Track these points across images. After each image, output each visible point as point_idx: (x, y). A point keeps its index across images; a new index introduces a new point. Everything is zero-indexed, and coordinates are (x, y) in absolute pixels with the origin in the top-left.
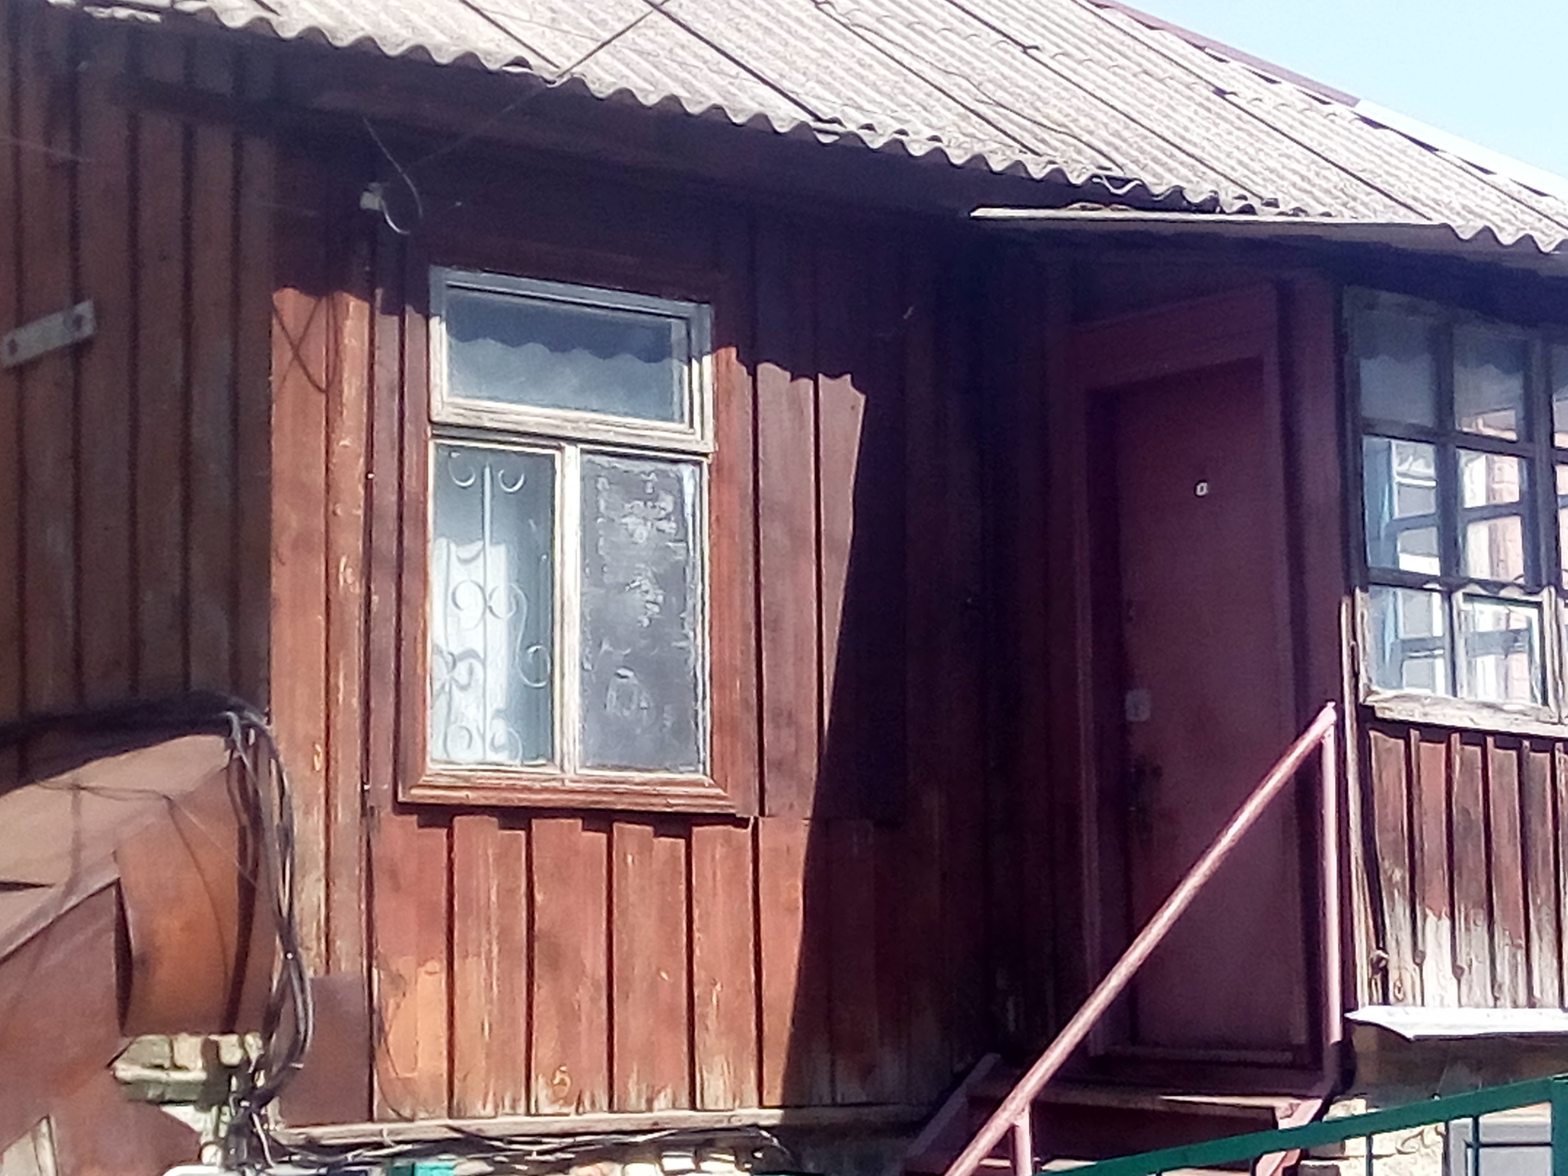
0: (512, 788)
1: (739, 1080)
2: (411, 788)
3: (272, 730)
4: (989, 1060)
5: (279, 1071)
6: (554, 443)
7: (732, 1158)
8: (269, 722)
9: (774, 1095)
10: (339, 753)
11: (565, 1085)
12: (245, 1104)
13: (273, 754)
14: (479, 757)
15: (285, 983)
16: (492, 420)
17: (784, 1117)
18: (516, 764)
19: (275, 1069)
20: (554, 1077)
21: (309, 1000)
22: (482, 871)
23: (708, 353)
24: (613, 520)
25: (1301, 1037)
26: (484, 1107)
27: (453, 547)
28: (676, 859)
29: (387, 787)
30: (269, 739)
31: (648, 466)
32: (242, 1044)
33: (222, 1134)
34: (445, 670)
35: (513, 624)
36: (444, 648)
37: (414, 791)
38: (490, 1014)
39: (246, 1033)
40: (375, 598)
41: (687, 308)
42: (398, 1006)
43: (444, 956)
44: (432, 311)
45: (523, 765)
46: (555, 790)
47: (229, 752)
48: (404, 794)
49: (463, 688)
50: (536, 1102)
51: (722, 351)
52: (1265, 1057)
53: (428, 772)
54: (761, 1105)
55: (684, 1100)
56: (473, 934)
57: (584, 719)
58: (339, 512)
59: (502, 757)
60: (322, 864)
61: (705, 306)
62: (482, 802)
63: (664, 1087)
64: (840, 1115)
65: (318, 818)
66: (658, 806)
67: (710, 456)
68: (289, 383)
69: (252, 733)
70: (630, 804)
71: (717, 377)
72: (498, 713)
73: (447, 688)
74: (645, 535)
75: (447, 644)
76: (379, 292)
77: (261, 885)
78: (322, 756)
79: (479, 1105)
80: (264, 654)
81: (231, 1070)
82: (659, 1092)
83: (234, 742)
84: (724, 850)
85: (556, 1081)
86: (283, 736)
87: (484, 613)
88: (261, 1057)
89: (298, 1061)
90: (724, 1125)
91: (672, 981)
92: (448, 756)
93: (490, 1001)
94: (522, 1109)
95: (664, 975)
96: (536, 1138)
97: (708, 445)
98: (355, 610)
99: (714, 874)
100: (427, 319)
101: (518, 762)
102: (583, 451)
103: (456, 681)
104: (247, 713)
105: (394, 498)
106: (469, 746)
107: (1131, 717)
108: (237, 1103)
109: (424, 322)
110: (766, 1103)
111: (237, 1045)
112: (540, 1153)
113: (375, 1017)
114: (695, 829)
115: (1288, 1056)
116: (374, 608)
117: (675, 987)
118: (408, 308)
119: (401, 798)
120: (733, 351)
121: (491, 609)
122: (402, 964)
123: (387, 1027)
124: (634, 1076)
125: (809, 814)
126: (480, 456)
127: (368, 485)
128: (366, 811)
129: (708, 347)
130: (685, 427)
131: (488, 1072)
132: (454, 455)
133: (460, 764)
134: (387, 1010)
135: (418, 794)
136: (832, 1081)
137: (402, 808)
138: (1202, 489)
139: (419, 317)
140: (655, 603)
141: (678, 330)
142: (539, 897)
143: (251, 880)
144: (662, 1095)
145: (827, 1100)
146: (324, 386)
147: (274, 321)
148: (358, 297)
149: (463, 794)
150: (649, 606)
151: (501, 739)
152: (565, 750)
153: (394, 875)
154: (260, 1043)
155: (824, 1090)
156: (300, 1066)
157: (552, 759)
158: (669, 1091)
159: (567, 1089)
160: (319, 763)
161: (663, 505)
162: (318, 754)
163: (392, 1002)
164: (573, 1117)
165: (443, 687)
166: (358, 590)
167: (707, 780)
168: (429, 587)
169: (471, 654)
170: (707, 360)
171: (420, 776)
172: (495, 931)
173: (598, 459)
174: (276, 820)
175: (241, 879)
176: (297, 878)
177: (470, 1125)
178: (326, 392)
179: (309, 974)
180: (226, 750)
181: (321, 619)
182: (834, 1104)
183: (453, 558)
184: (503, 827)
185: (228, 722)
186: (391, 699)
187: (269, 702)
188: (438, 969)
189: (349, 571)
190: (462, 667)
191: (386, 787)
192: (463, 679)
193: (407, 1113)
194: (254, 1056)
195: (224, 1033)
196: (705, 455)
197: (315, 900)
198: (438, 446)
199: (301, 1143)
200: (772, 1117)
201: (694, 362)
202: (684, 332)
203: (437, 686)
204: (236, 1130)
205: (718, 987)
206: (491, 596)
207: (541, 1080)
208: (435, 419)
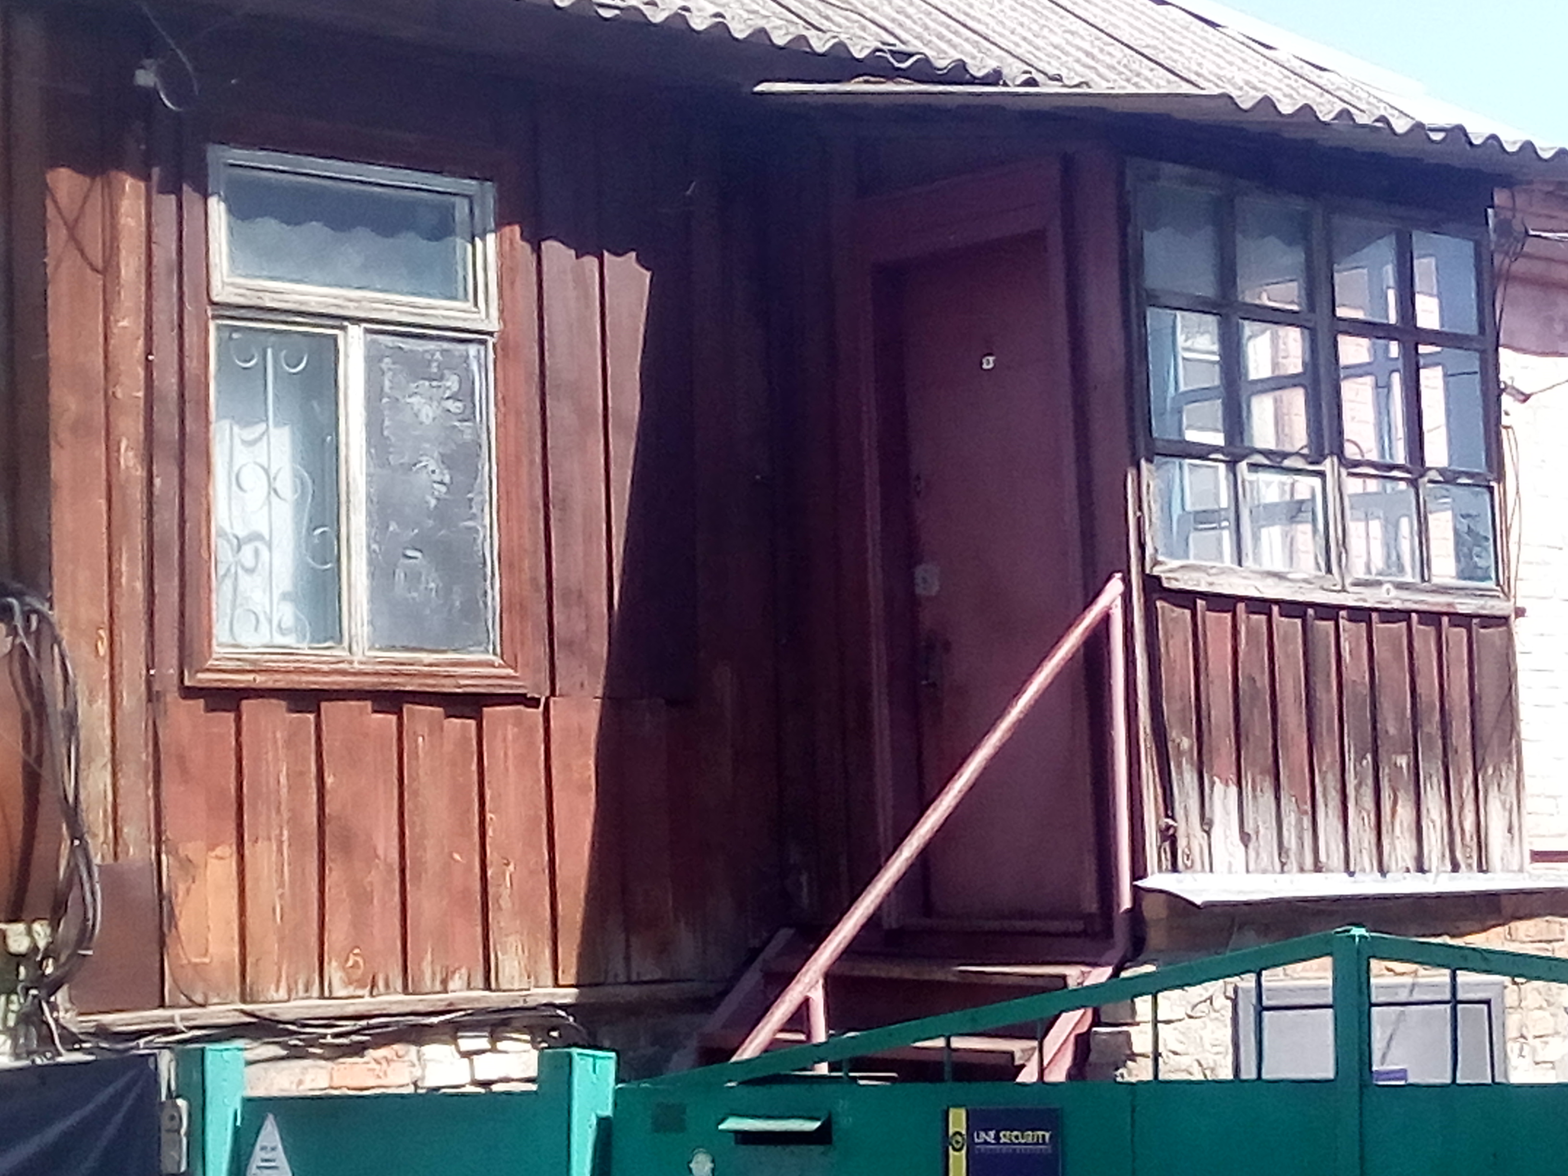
0: (298, 671)
1: (533, 958)
2: (197, 672)
3: (54, 615)
4: (784, 934)
5: (69, 958)
6: (337, 323)
7: (528, 1037)
8: (51, 608)
9: (568, 975)
10: (123, 636)
11: (359, 968)
12: (33, 992)
13: (56, 640)
14: (266, 640)
15: (73, 869)
16: (273, 300)
17: (580, 995)
18: (304, 647)
19: (63, 958)
20: (347, 960)
21: (98, 887)
22: (270, 756)
23: (491, 231)
24: (397, 400)
25: (1092, 906)
26: (277, 990)
27: (236, 429)
28: (466, 740)
29: (173, 671)
30: (51, 625)
31: (431, 345)
32: (29, 932)
33: (11, 1023)
34: (230, 554)
35: (299, 505)
36: (228, 530)
37: (200, 676)
38: (281, 896)
39: (34, 921)
40: (157, 481)
41: (470, 185)
42: (188, 891)
43: (234, 840)
44: (210, 190)
45: (310, 648)
46: (344, 673)
47: (10, 638)
48: (189, 680)
49: (250, 571)
50: (330, 984)
51: (507, 230)
52: (1055, 926)
53: (215, 656)
54: (557, 985)
55: (478, 980)
56: (263, 819)
57: (372, 600)
58: (119, 395)
59: (289, 640)
60: (108, 750)
61: (489, 183)
62: (270, 685)
63: (459, 968)
64: (634, 992)
65: (103, 705)
66: (448, 687)
67: (496, 335)
68: (64, 265)
69: (34, 618)
70: (421, 685)
71: (501, 254)
72: (285, 596)
73: (233, 570)
74: (431, 415)
75: (232, 527)
76: (156, 172)
77: (46, 773)
78: (106, 642)
79: (273, 987)
80: (44, 537)
81: (19, 958)
82: (454, 973)
83: (15, 627)
84: (516, 730)
85: (350, 963)
86: (66, 621)
87: (269, 493)
88: (49, 944)
89: (88, 949)
90: (520, 1004)
91: (464, 862)
92: (234, 639)
93: (281, 885)
94: (315, 991)
95: (457, 857)
96: (330, 1021)
97: (494, 325)
98: (137, 493)
99: (506, 754)
100: (206, 197)
101: (305, 645)
102: (367, 331)
103: (243, 567)
104: (28, 599)
105: (174, 380)
106: (256, 629)
107: (919, 590)
108: (27, 990)
109: (202, 202)
110: (561, 982)
111: (24, 932)
112: (336, 1036)
113: (164, 903)
114: (485, 709)
115: (1079, 926)
116: (156, 491)
117: (469, 868)
118: (185, 187)
119: (187, 683)
120: (517, 229)
121: (275, 491)
122: (191, 849)
123: (177, 912)
124: (429, 957)
125: (599, 693)
126: (262, 337)
127: (148, 366)
128: (152, 696)
129: (493, 225)
130: (469, 305)
131: (281, 956)
132: (235, 336)
133: (246, 648)
134: (177, 896)
135: (205, 678)
136: (627, 959)
137: (189, 693)
138: (989, 363)
139: (196, 196)
140: (441, 483)
141: (462, 208)
142: (329, 780)
143: (35, 767)
144: (457, 976)
145: (622, 978)
146: (100, 267)
147: (49, 203)
148: (133, 175)
149: (250, 677)
150: (436, 486)
151: (288, 621)
152: (353, 632)
153: (181, 759)
154: (48, 931)
155: (618, 967)
156: (90, 952)
157: (340, 641)
158: (464, 971)
159: (360, 972)
160: (103, 649)
161: (448, 384)
162: (101, 638)
163: (182, 888)
164: (368, 999)
165: (228, 570)
166: (140, 473)
167: (498, 661)
168: (212, 468)
169: (255, 537)
170: (491, 238)
171: (207, 661)
172: (286, 815)
173: (381, 338)
174: (60, 706)
175: (26, 765)
176: (82, 766)
177: (263, 1009)
178: (104, 272)
179: (97, 860)
180: (7, 636)
181: (103, 502)
182: (629, 982)
183: (237, 441)
184: (291, 711)
185: (10, 608)
186: (176, 581)
187: (50, 586)
188: (228, 854)
189: (131, 454)
190: (247, 551)
191: (171, 671)
192: (249, 562)
193: (198, 998)
194: (42, 944)
195: (10, 921)
196: (491, 334)
197: (101, 786)
198: (219, 328)
199: (92, 1030)
200: (568, 995)
201: (478, 240)
202: (467, 210)
203: (222, 571)
204: (25, 1019)
205: (511, 867)
206: (275, 479)
207: (334, 964)
208: (216, 299)
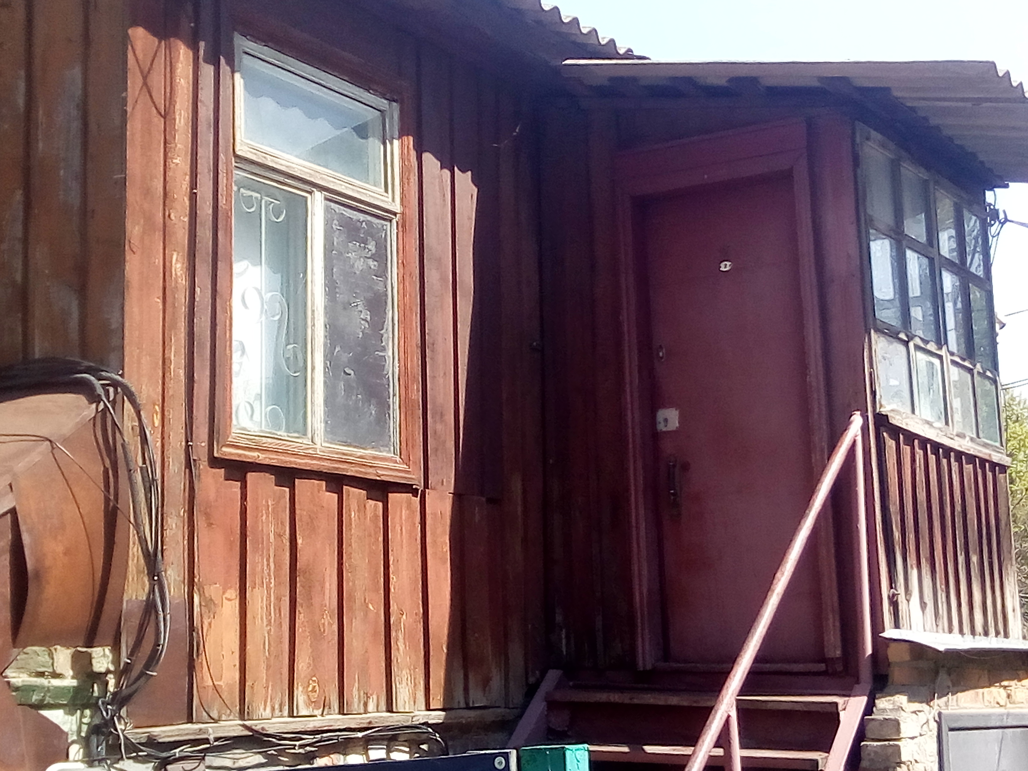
2: (223, 446)
4: (554, 674)
6: (308, 188)
7: (407, 749)
9: (437, 700)
10: (171, 414)
11: (316, 691)
14: (260, 426)
16: (272, 161)
17: (446, 718)
20: (309, 685)
21: (168, 616)
22: (264, 519)
23: (396, 138)
24: (342, 253)
26: (265, 709)
28: (376, 518)
29: (206, 444)
30: (131, 394)
31: (362, 217)
33: (83, 734)
37: (224, 449)
38: (269, 633)
39: (103, 646)
40: (198, 290)
41: (384, 103)
42: (210, 624)
44: (236, 69)
45: (288, 436)
46: (312, 457)
48: (217, 453)
50: (297, 705)
51: (406, 139)
53: (233, 435)
54: (428, 709)
55: (383, 706)
58: (172, 216)
61: (395, 104)
62: (267, 462)
63: (372, 694)
64: (472, 715)
66: (371, 474)
67: (398, 215)
70: (356, 471)
71: (402, 156)
74: (361, 268)
76: (202, 44)
78: (159, 416)
79: (262, 708)
82: (370, 697)
83: (99, 396)
84: (407, 512)
85: (310, 689)
89: (154, 670)
91: (375, 611)
93: (269, 623)
94: (286, 713)
95: (370, 607)
96: (298, 735)
97: (397, 207)
98: (182, 298)
99: (401, 530)
101: (284, 432)
105: (211, 211)
109: (231, 75)
110: (432, 707)
113: (195, 637)
114: (390, 495)
116: (197, 298)
118: (222, 60)
120: (411, 140)
122: (212, 591)
125: (452, 491)
127: (193, 198)
129: (397, 134)
130: (382, 190)
131: (267, 681)
134: (202, 629)
135: (228, 452)
136: (466, 689)
137: (215, 462)
139: (228, 69)
140: (365, 320)
142: (300, 540)
144: (372, 700)
145: (462, 705)
146: (163, 113)
147: (129, 50)
148: (185, 44)
149: (255, 454)
150: (363, 322)
152: (314, 429)
153: (208, 516)
155: (460, 696)
158: (375, 697)
159: (316, 696)
160: (157, 422)
161: (370, 247)
162: (157, 413)
163: (206, 622)
164: (320, 717)
166: (186, 282)
167: (398, 459)
171: (228, 438)
172: (272, 567)
173: (334, 205)
177: (257, 725)
181: (160, 301)
182: (468, 708)
184: (277, 484)
187: (123, 366)
188: (234, 597)
189: (179, 265)
191: (203, 444)
193: (215, 715)
195: (92, 646)
196: (395, 214)
200: (437, 717)
201: (388, 144)
205: (404, 617)
207: (300, 689)
208: (239, 153)
